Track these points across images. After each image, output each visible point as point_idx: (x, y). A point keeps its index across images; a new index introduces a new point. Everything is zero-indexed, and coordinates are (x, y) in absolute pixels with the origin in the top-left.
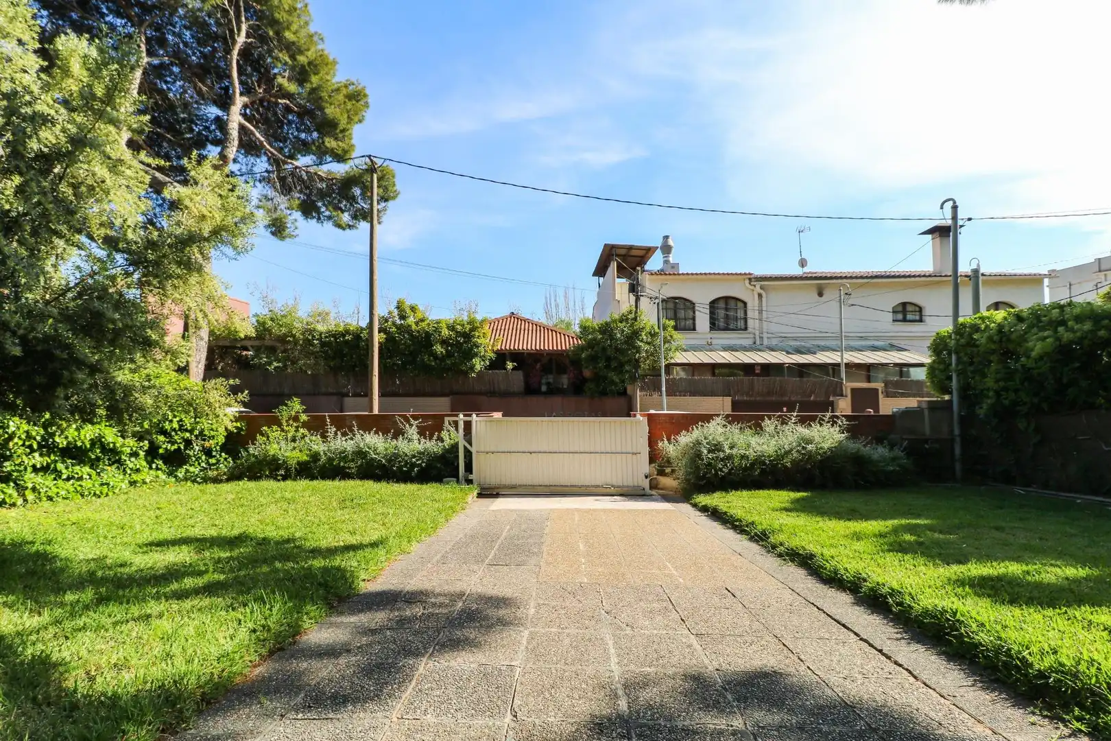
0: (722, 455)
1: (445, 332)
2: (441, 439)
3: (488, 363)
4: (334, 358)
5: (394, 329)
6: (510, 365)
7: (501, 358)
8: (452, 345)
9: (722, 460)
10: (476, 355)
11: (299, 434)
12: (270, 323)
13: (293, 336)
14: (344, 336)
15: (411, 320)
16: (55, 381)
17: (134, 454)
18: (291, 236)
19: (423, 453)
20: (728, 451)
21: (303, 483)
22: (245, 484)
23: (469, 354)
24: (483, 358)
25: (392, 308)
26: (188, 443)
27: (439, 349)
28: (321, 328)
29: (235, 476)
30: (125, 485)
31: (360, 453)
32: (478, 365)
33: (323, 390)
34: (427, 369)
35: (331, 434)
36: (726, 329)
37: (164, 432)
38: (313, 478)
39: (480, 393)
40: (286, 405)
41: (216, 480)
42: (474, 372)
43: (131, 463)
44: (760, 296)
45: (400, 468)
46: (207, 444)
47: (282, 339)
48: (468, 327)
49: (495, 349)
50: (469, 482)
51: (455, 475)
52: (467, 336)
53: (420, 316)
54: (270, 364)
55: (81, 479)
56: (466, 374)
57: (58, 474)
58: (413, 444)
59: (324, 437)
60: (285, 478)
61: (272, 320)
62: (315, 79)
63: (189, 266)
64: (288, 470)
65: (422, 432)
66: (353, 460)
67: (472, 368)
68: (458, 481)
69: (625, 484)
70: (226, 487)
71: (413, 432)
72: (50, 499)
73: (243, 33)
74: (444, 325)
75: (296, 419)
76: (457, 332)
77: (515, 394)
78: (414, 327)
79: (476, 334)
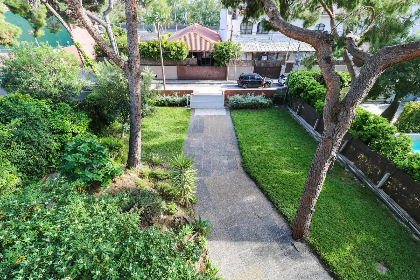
1: (174, 48)
6: (193, 56)
15: (163, 43)
23: (181, 54)
24: (185, 55)
27: (173, 53)
35: (160, 96)
36: (262, 33)
39: (185, 65)
50: (189, 107)
51: (186, 105)
52: (180, 48)
56: (181, 60)
67: (183, 58)
69: (219, 107)
71: (176, 95)
74: (174, 45)
77: (195, 65)
78: (165, 46)
79: (183, 48)
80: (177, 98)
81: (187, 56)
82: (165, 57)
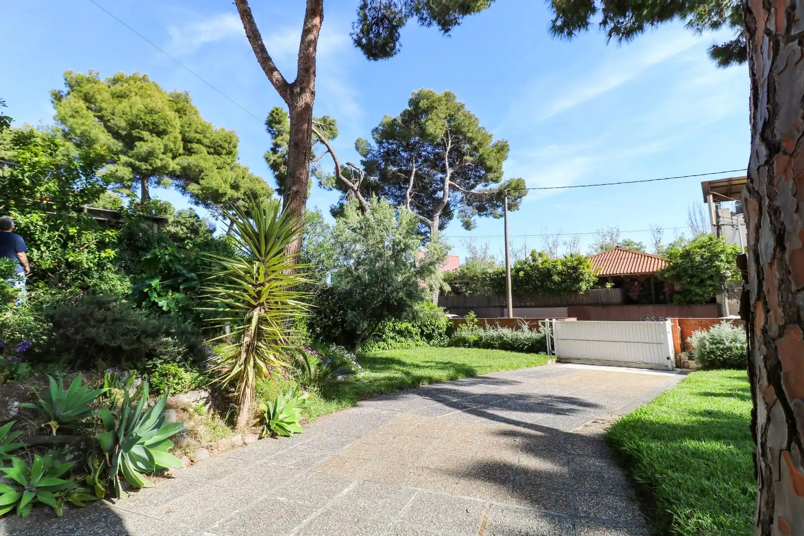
0: (721, 346)
1: (560, 268)
2: (539, 332)
3: (592, 285)
4: (497, 287)
5: (529, 268)
6: (609, 285)
7: (602, 280)
8: (565, 275)
9: (722, 350)
10: (582, 280)
11: (474, 328)
12: (466, 271)
13: (477, 276)
14: (502, 274)
15: (539, 262)
16: (403, 310)
17: (416, 334)
18: (474, 228)
19: (530, 339)
20: (727, 344)
21: (475, 350)
22: (453, 348)
23: (578, 280)
24: (588, 282)
25: (528, 255)
26: (433, 330)
27: (556, 278)
28: (490, 271)
29: (450, 345)
30: (414, 346)
31: (501, 338)
32: (584, 286)
33: (493, 304)
34: (550, 291)
35: (488, 328)
37: (425, 326)
38: (479, 347)
39: (588, 305)
40: (469, 314)
41: (443, 346)
42: (582, 291)
43: (417, 338)
45: (518, 346)
46: (440, 331)
47: (471, 279)
48: (576, 263)
49: (598, 274)
50: (554, 354)
51: (545, 350)
52: (575, 268)
53: (545, 258)
54: (466, 292)
55: (402, 342)
56: (576, 292)
57: (396, 339)
58: (526, 334)
59: (484, 328)
60: (469, 347)
61: (467, 269)
62: (481, 151)
63: (431, 272)
64: (470, 344)
65: (530, 329)
66: (497, 341)
67: (580, 289)
68: (547, 354)
69: (653, 362)
70: (447, 349)
71: (525, 327)
72: (395, 348)
73: (450, 145)
74: (559, 263)
75: (473, 321)
76: (568, 267)
77: (614, 305)
78: (540, 266)
79: (582, 266)
81: (592, 284)
82: (539, 287)
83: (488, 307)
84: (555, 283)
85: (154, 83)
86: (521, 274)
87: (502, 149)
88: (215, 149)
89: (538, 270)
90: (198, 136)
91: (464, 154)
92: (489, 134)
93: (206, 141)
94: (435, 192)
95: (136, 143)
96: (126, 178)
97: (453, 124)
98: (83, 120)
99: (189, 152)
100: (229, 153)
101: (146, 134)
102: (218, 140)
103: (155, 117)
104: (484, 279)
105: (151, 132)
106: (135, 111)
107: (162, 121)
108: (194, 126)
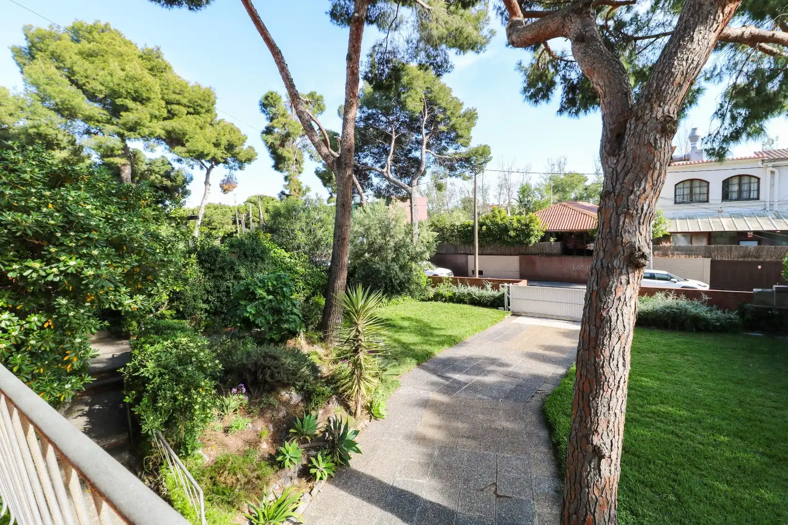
1: (515, 225)
2: (499, 291)
4: (464, 238)
5: (490, 223)
6: (552, 240)
7: (548, 234)
8: (519, 231)
10: (532, 235)
11: (449, 285)
12: (436, 222)
13: (446, 228)
14: (468, 227)
15: (498, 220)
19: (492, 296)
21: (451, 304)
22: (433, 302)
23: (528, 236)
24: (537, 236)
25: (489, 211)
27: (512, 233)
28: (457, 224)
29: (430, 299)
31: (469, 294)
32: (533, 240)
34: (506, 243)
35: (460, 286)
36: (740, 198)
38: (454, 303)
39: (535, 254)
41: (424, 300)
42: (531, 244)
44: (772, 172)
45: (482, 301)
48: (528, 222)
49: (544, 230)
50: (509, 310)
51: (503, 306)
52: (527, 225)
53: (502, 216)
56: (527, 244)
59: (457, 287)
60: (445, 301)
62: (454, 121)
64: (446, 299)
65: (492, 288)
66: (467, 297)
67: (530, 242)
68: (504, 309)
69: (576, 317)
70: (429, 303)
71: (489, 286)
73: (426, 115)
74: (515, 221)
75: (448, 280)
76: (522, 224)
77: (555, 255)
78: (500, 222)
79: (532, 224)
80: (489, 292)
81: (539, 238)
82: (498, 239)
83: (455, 254)
84: (511, 237)
85: (116, 30)
86: (484, 228)
87: (471, 116)
88: (194, 109)
89: (497, 224)
90: (178, 97)
91: (439, 123)
92: (461, 102)
93: (185, 101)
94: (410, 151)
95: (122, 113)
96: (117, 147)
97: (429, 95)
98: (60, 88)
99: (171, 115)
100: (208, 111)
101: (129, 103)
102: (197, 100)
103: (137, 84)
104: (453, 231)
105: (135, 99)
106: (116, 81)
107: (144, 89)
108: (172, 88)
